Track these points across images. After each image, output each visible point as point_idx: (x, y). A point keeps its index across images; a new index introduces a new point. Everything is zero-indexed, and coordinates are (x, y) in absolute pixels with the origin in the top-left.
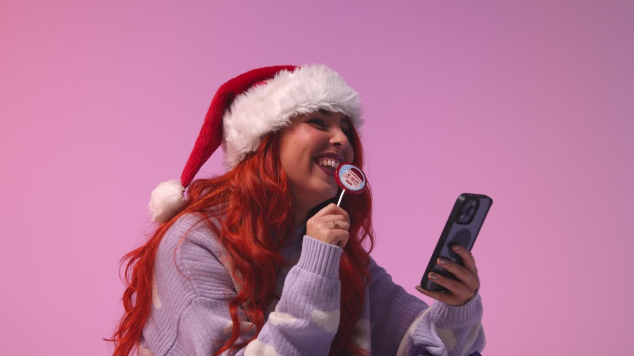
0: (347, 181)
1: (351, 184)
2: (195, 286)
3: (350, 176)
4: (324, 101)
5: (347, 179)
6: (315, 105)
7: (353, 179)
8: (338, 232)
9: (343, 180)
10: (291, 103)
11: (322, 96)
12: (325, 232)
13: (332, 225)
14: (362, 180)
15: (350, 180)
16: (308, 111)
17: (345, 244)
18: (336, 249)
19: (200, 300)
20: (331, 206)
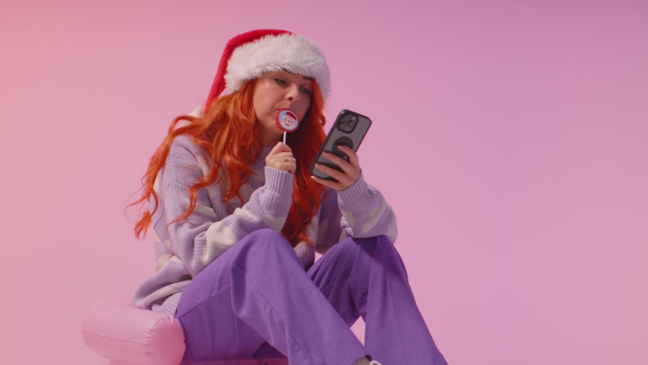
0: (286, 124)
1: (289, 125)
2: (174, 174)
3: (287, 120)
4: (289, 64)
5: (285, 123)
6: (279, 66)
7: (289, 122)
8: (287, 164)
9: (283, 125)
10: (263, 62)
11: (287, 61)
12: (278, 164)
13: (283, 159)
14: (295, 119)
15: (287, 123)
16: (273, 70)
17: (294, 172)
18: (286, 174)
19: (175, 184)
20: (280, 144)
